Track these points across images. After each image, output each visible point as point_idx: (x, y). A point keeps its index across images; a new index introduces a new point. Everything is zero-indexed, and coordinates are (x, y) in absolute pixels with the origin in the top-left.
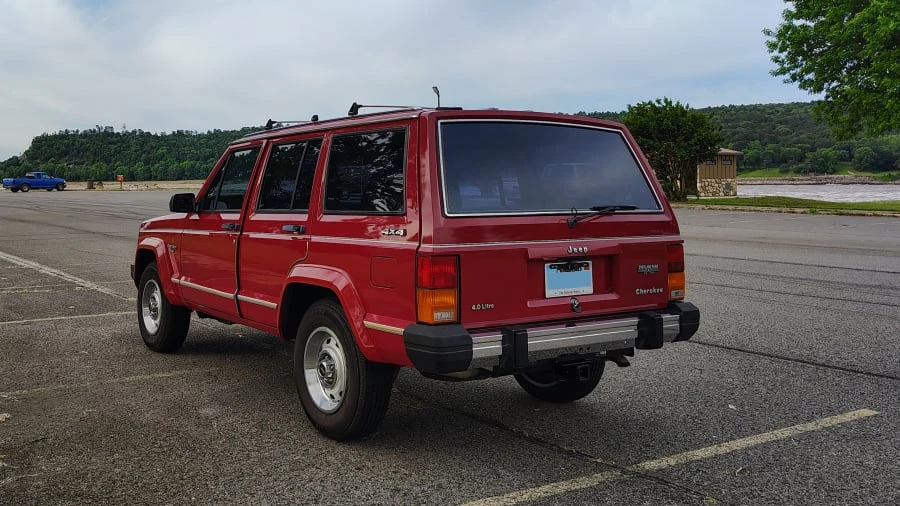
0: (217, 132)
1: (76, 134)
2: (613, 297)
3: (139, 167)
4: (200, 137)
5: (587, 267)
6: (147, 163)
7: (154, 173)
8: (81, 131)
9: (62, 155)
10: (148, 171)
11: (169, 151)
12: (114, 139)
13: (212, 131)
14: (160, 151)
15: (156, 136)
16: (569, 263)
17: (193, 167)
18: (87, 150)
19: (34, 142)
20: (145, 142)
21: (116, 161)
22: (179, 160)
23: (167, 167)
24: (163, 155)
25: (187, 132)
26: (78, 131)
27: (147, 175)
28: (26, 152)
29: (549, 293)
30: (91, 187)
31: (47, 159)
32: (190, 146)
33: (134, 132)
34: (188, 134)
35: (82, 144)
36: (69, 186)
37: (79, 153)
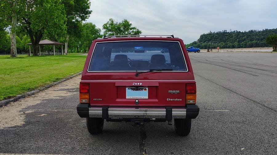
0: (267, 30)
1: (214, 33)
2: (157, 100)
3: (236, 44)
4: (259, 32)
5: (145, 89)
6: (239, 42)
7: (241, 46)
8: (216, 32)
9: (209, 41)
10: (239, 45)
11: (247, 37)
12: (227, 34)
13: (265, 30)
14: (244, 38)
15: (242, 33)
16: (137, 88)
17: (256, 43)
18: (218, 38)
19: (201, 36)
20: (238, 35)
21: (228, 41)
22: (251, 41)
23: (246, 43)
24: (245, 39)
25: (254, 30)
26: (215, 32)
27: (239, 46)
28: (198, 40)
29: (127, 97)
30: (208, 51)
31: (205, 42)
32: (255, 35)
33: (234, 31)
34: (255, 31)
35: (216, 36)
36: (202, 51)
37: (215, 39)
